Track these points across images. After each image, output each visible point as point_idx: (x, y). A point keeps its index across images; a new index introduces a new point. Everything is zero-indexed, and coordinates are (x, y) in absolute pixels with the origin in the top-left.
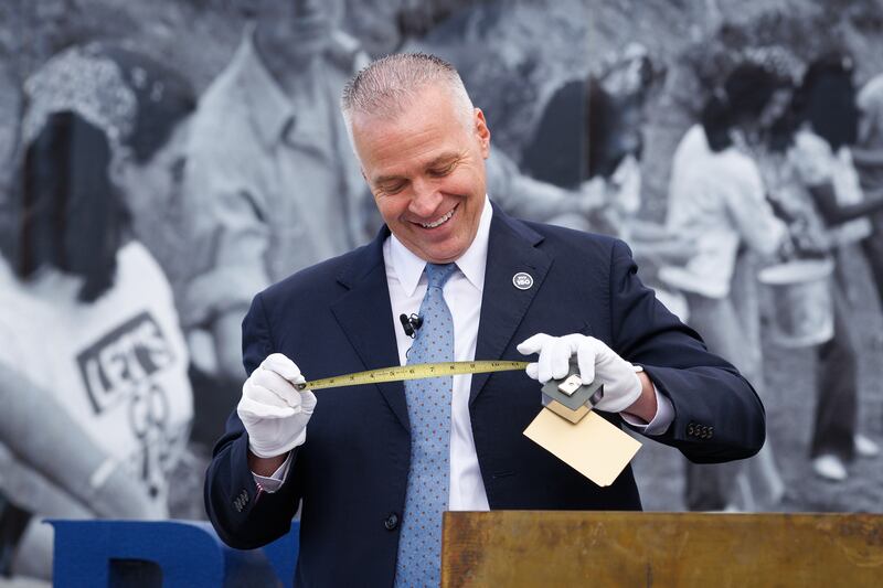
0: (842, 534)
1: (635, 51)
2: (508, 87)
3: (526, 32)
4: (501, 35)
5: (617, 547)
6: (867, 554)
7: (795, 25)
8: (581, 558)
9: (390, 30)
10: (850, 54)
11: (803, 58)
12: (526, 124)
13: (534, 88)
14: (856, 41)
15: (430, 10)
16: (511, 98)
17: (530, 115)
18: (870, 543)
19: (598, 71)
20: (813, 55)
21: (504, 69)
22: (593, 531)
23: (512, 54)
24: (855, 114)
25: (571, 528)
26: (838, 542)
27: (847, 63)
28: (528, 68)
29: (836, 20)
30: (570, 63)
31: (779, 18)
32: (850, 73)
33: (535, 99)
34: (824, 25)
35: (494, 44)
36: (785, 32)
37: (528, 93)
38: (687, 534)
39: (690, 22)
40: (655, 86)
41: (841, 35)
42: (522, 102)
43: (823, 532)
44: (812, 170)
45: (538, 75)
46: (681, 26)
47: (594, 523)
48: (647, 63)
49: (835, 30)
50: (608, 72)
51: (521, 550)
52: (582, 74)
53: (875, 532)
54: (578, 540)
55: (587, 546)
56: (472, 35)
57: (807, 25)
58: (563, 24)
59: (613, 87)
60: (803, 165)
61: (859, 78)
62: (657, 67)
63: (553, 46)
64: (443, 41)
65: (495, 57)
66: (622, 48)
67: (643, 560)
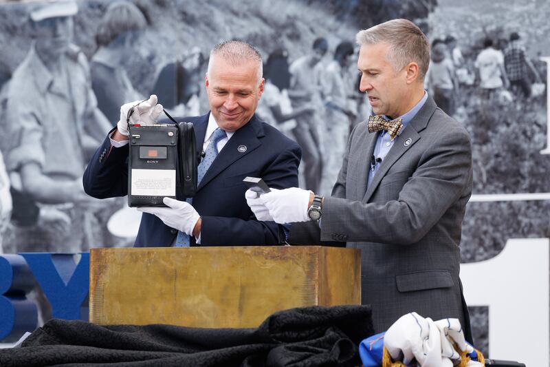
0: (255, 255)
1: (196, 50)
2: (143, 67)
3: (150, 43)
4: (140, 44)
5: (162, 262)
6: (265, 263)
7: (263, 38)
8: (147, 267)
9: (93, 43)
10: (286, 50)
11: (267, 52)
12: (151, 82)
13: (154, 67)
14: (289, 44)
15: (109, 34)
16: (145, 71)
17: (152, 79)
18: (266, 259)
19: (181, 59)
20: (271, 51)
21: (141, 59)
22: (152, 256)
23: (144, 52)
24: (289, 76)
25: (143, 254)
26: (253, 258)
27: (285, 54)
28: (151, 58)
29: (280, 35)
30: (169, 56)
31: (256, 35)
32: (286, 58)
33: (154, 71)
34: (275, 38)
35: (136, 48)
36: (259, 41)
37: (151, 69)
38: (191, 256)
39: (219, 37)
40: (204, 65)
41: (282, 42)
42: (148, 72)
43: (247, 254)
44: (271, 100)
45: (155, 61)
46: (216, 39)
47: (153, 253)
48: (201, 56)
49: (280, 40)
50: (185, 59)
51: (122, 264)
52: (174, 60)
53: (269, 253)
54: (146, 260)
55: (150, 262)
56: (127, 44)
57: (268, 38)
58: (166, 39)
59: (187, 66)
60: (267, 97)
61: (290, 60)
62: (205, 57)
63: (162, 48)
64: (115, 47)
65: (137, 54)
66: (190, 49)
67: (173, 267)
